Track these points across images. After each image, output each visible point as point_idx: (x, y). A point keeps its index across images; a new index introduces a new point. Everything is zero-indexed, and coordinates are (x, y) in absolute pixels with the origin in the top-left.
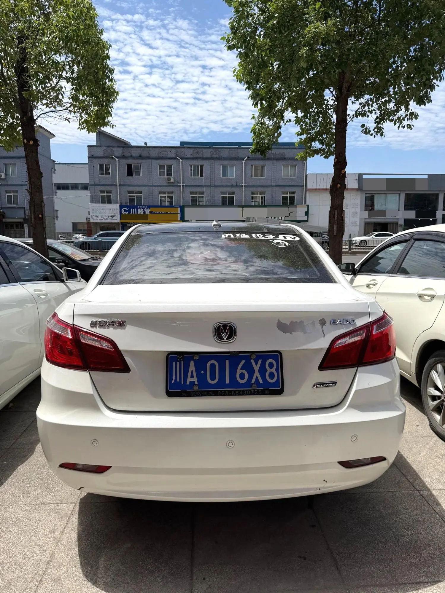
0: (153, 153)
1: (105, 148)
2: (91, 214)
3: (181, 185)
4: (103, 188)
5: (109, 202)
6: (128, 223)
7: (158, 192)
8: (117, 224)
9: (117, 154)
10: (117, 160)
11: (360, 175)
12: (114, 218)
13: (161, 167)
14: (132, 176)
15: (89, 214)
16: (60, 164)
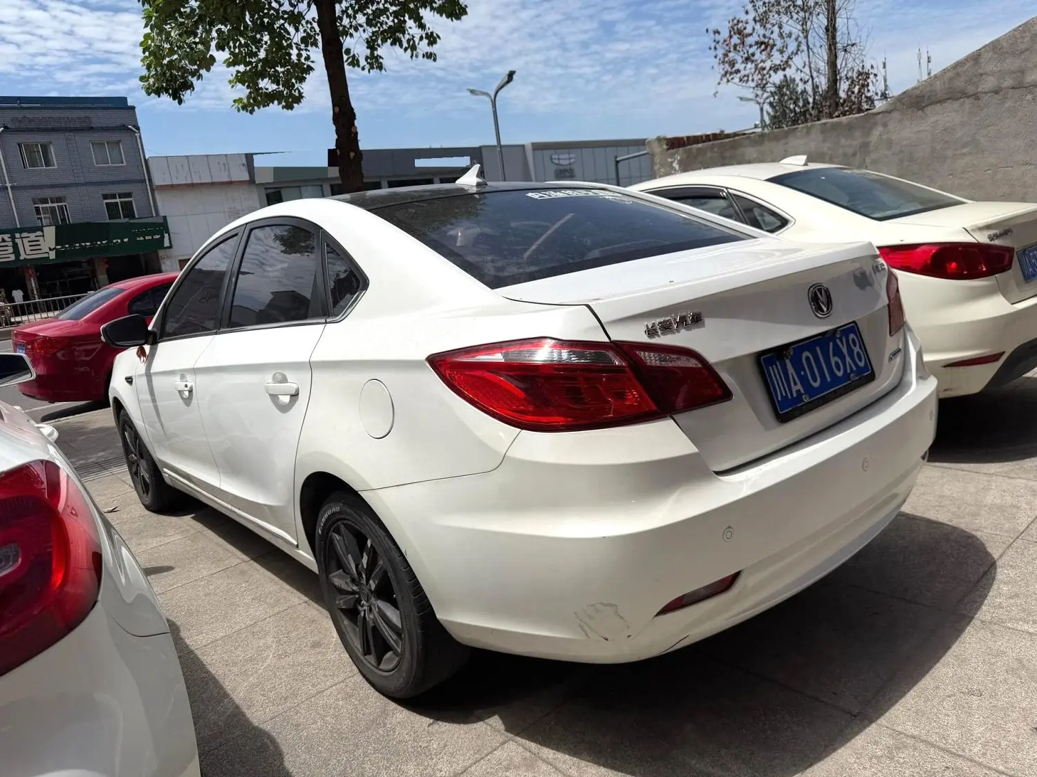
11: (249, 157)
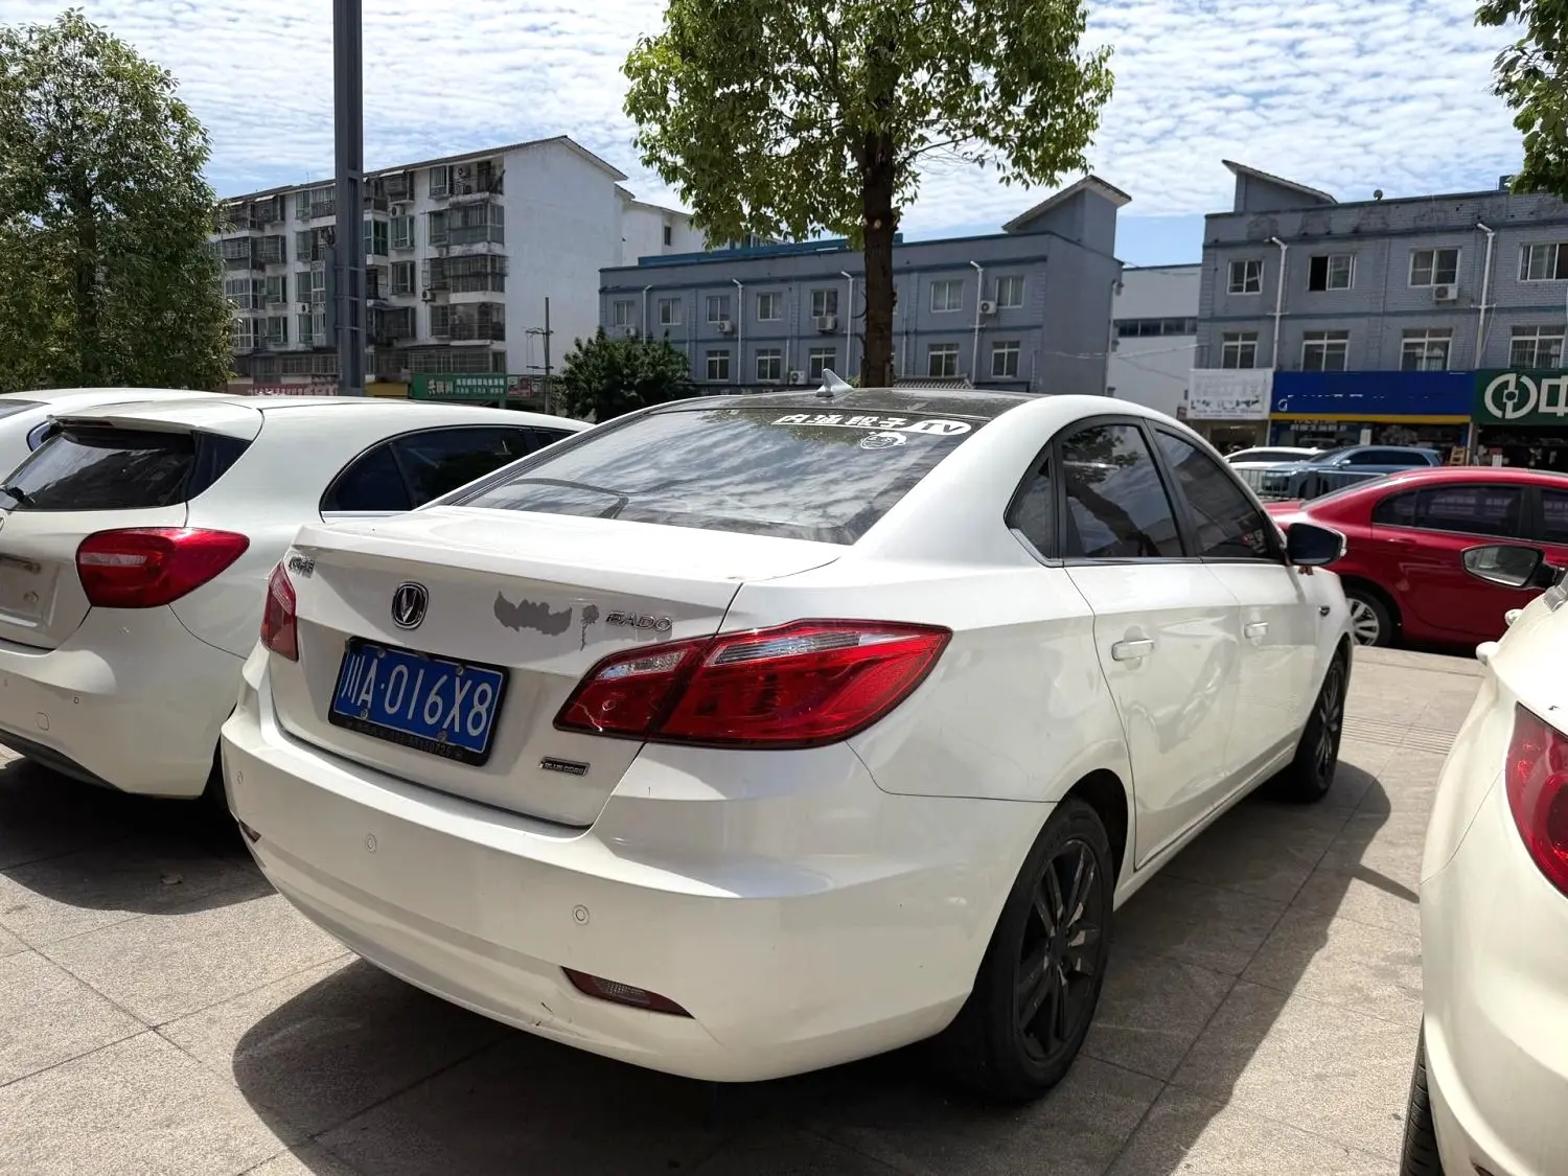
0: (1398, 221)
1: (1252, 218)
2: (1192, 396)
3: (1483, 307)
4: (1231, 328)
5: (1247, 362)
6: (1292, 422)
7: (1401, 334)
8: (1263, 423)
9: (1287, 232)
10: (1284, 247)
12: (1257, 407)
13: (1423, 258)
14: (1324, 289)
15: (1186, 397)
16: (1138, 269)
